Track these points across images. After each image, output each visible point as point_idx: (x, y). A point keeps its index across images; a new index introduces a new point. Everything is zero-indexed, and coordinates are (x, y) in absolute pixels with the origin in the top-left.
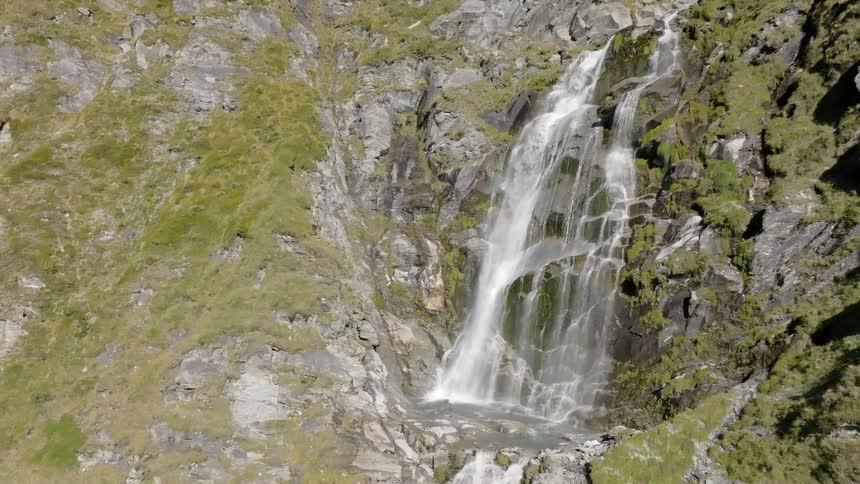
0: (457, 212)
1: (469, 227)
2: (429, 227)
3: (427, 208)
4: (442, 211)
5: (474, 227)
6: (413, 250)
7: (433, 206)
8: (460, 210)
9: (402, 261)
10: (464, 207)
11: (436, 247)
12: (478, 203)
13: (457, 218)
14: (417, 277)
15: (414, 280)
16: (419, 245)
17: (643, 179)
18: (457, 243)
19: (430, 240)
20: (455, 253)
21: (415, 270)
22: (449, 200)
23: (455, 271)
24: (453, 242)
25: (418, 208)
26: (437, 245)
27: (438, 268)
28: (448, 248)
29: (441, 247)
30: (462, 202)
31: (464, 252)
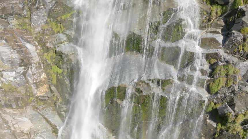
0: (46, 18)
1: (59, 32)
2: (25, 29)
3: (20, 15)
4: (34, 17)
5: (63, 33)
6: (16, 56)
7: (25, 12)
8: (49, 16)
9: (7, 65)
10: (51, 14)
11: (34, 48)
12: (63, 13)
13: (47, 23)
14: (24, 74)
15: (22, 77)
16: (20, 50)
17: (205, 13)
18: (52, 46)
19: (28, 42)
20: (52, 54)
21: (21, 69)
22: (37, 8)
23: (55, 68)
24: (48, 45)
25: (12, 15)
26: (35, 46)
27: (40, 65)
28: (45, 49)
29: (39, 47)
30: (50, 11)
31: (60, 54)
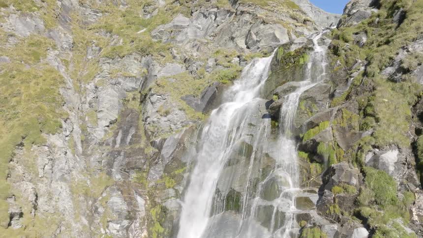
0: (162, 173)
1: (169, 187)
2: (141, 183)
3: (140, 169)
4: (151, 171)
5: (173, 188)
6: (125, 207)
7: (145, 167)
8: (165, 171)
9: (115, 216)
10: (167, 169)
11: (144, 202)
12: (177, 168)
13: (161, 178)
14: (127, 228)
15: (125, 232)
16: (130, 201)
17: (305, 171)
18: (160, 201)
19: (140, 195)
20: (158, 209)
21: (126, 223)
22: (156, 163)
23: (158, 226)
24: (157, 200)
25: (133, 168)
26: (146, 200)
27: (144, 220)
28: (153, 204)
29: (148, 202)
30: (166, 165)
31: (164, 210)
